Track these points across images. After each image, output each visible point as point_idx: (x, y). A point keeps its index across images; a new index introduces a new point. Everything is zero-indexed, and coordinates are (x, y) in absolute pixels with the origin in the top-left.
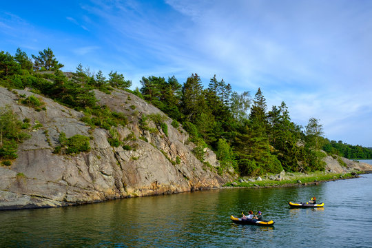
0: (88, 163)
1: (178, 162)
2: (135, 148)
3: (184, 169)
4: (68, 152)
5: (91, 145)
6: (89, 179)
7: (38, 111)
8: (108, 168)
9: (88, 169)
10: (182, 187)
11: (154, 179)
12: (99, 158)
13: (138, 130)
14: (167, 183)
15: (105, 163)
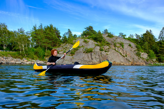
0: (91, 55)
1: (126, 56)
2: (108, 51)
3: (129, 58)
4: (87, 52)
5: (93, 51)
6: (91, 59)
7: (86, 43)
8: (97, 57)
9: (91, 57)
10: (127, 64)
11: (114, 60)
12: (95, 54)
13: (113, 47)
14: (119, 62)
15: (96, 55)
